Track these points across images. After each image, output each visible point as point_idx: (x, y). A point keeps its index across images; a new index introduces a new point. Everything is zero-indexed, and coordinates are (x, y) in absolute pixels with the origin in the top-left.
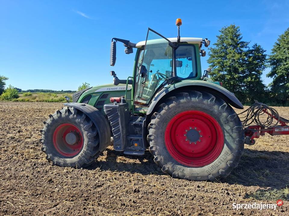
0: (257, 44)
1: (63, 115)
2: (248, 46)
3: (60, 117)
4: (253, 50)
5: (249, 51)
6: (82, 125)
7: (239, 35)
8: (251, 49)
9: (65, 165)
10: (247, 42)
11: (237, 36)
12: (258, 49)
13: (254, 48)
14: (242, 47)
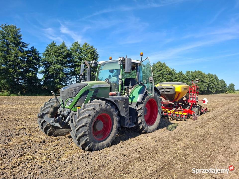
0: (34, 47)
1: (104, 107)
2: (27, 47)
3: (102, 109)
4: (30, 51)
5: (28, 51)
6: (114, 113)
7: (20, 36)
8: (30, 50)
9: (103, 147)
10: (27, 44)
11: (18, 36)
12: (34, 51)
13: (32, 50)
14: (23, 46)
